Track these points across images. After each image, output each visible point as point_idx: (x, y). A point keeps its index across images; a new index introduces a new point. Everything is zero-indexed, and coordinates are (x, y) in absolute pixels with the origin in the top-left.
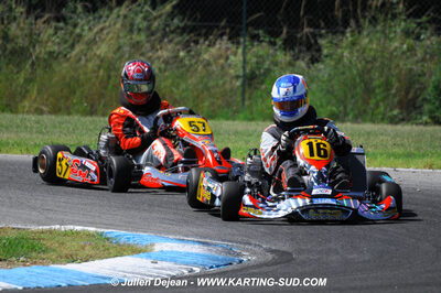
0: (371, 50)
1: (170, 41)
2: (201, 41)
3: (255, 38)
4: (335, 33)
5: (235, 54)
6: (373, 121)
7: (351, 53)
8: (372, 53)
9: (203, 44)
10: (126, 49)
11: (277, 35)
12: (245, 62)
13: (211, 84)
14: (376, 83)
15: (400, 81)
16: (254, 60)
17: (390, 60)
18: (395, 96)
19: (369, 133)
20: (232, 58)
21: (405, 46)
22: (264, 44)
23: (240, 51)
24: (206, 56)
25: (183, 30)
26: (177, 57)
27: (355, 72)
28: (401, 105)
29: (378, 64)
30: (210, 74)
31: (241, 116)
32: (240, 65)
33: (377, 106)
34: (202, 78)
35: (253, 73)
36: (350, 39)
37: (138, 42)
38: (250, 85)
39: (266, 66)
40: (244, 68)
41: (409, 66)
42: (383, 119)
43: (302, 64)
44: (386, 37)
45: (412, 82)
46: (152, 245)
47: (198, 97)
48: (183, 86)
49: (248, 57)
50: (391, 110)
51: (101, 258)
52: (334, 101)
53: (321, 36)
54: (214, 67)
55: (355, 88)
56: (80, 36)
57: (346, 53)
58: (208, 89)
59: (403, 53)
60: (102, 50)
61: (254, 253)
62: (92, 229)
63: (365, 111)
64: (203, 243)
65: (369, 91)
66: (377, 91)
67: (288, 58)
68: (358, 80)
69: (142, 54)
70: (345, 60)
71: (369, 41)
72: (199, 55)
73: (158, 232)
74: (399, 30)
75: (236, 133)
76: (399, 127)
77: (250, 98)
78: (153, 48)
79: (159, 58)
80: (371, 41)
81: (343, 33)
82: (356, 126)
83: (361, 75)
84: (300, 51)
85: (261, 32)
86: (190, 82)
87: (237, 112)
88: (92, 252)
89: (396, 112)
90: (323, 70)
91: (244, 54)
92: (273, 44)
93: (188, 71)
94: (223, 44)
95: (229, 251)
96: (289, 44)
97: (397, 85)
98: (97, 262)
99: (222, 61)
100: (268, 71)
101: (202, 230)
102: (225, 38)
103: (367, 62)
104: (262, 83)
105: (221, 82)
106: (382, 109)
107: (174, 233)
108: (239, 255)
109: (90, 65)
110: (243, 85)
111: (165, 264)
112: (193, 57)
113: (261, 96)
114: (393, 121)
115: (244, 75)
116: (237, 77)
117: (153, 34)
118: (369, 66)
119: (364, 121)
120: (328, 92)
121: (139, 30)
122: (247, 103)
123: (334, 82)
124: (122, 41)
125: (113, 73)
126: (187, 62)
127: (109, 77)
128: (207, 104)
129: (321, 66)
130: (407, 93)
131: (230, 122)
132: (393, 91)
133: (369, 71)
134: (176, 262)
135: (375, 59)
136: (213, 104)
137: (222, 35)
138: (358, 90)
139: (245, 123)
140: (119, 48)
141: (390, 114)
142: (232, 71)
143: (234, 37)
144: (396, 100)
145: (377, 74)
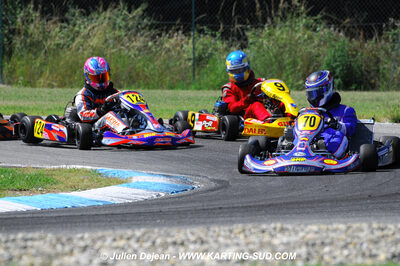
0: (282, 39)
1: (142, 35)
2: (164, 34)
3: (201, 31)
4: (257, 28)
5: (187, 43)
7: (269, 41)
8: (283, 41)
9: (165, 37)
10: (111, 41)
11: (217, 29)
12: (194, 48)
13: (171, 64)
14: (287, 62)
15: (302, 60)
16: (201, 47)
17: (296, 45)
18: (299, 71)
20: (185, 46)
21: (306, 36)
22: (208, 36)
23: (191, 41)
24: (167, 45)
25: (151, 27)
26: (146, 46)
27: (271, 54)
29: (287, 49)
30: (170, 58)
31: (193, 87)
32: (191, 51)
33: (288, 78)
34: (165, 60)
35: (200, 56)
36: (268, 31)
37: (119, 37)
38: (198, 65)
39: (209, 51)
40: (194, 53)
41: (309, 50)
44: (293, 30)
45: (311, 61)
46: (131, 178)
47: (162, 73)
48: (152, 66)
49: (197, 45)
50: (298, 81)
51: (95, 187)
53: (247, 30)
54: (173, 53)
55: (272, 65)
56: (78, 32)
57: (265, 42)
58: (168, 68)
59: (305, 41)
60: (94, 42)
61: (203, 182)
62: (89, 167)
64: (167, 176)
65: (281, 68)
66: (287, 68)
67: (225, 46)
68: (274, 60)
69: (122, 45)
70: (265, 46)
71: (281, 33)
72: (162, 44)
73: (135, 169)
74: (301, 25)
75: (189, 99)
77: (198, 74)
78: (130, 40)
79: (133, 47)
80: (282, 33)
81: (263, 28)
83: (276, 57)
84: (233, 41)
85: (205, 28)
86: (156, 63)
87: (189, 84)
88: (89, 184)
89: (301, 82)
90: (250, 53)
91: (194, 43)
92: (214, 36)
93: (155, 55)
94: (178, 37)
95: (185, 181)
96: (225, 36)
97: (301, 63)
98: (92, 190)
99: (178, 48)
100: (211, 55)
102: (180, 32)
103: (280, 48)
104: (207, 63)
105: (178, 63)
106: (291, 80)
107: (146, 169)
108: (192, 183)
109: (86, 52)
110: (193, 65)
111: (140, 191)
112: (158, 46)
113: (206, 73)
114: (299, 88)
115: (194, 58)
116: (189, 59)
117: (129, 30)
118: (282, 50)
121: (120, 28)
122: (197, 77)
123: (257, 62)
124: (108, 36)
126: (154, 50)
128: (168, 78)
129: (248, 51)
130: (308, 68)
131: (185, 92)
132: (299, 67)
133: (282, 54)
134: (148, 190)
135: (285, 46)
136: (172, 78)
137: (177, 30)
138: (275, 67)
139: (195, 91)
140: (106, 41)
141: (296, 84)
142: (185, 55)
143: (186, 32)
144: (300, 74)
145: (287, 56)
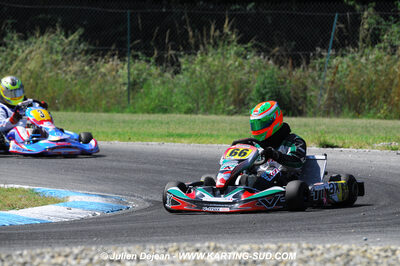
0: (214, 66)
1: (78, 60)
2: (100, 59)
3: (136, 57)
4: (189, 54)
5: (122, 68)
6: (216, 114)
7: (201, 68)
8: (215, 68)
9: (101, 61)
10: (48, 65)
11: (151, 55)
12: (129, 73)
13: (107, 88)
14: (219, 88)
15: (234, 86)
16: (136, 72)
17: (227, 72)
18: (231, 96)
19: (213, 122)
20: (120, 71)
21: (237, 63)
22: (142, 62)
23: (126, 66)
24: (103, 70)
25: (87, 52)
26: (82, 70)
27: (204, 80)
28: (235, 102)
29: (219, 75)
30: (106, 82)
31: (128, 110)
32: (126, 76)
33: (219, 103)
34: (100, 85)
35: (135, 81)
36: (200, 58)
37: (56, 61)
38: (133, 89)
39: (144, 76)
40: (129, 78)
41: (240, 77)
42: (223, 113)
43: (168, 75)
44: (224, 57)
45: (242, 87)
46: (68, 197)
47: (98, 97)
48: (87, 90)
49: (132, 70)
50: (229, 106)
51: (33, 206)
52: (190, 100)
53: (181, 56)
54: (108, 78)
55: (204, 90)
56: (16, 56)
57: (198, 68)
58: (103, 91)
59: (236, 68)
60: (32, 65)
61: (137, 202)
62: (26, 187)
63: (211, 107)
64: (103, 196)
65: (213, 93)
66: (219, 93)
67: (159, 71)
68: (206, 86)
69: (59, 69)
70: (197, 73)
71: (213, 59)
72: (98, 69)
73: (72, 189)
74: (232, 52)
75: (124, 122)
76: (233, 117)
77: (133, 98)
78: (67, 64)
80: (214, 60)
81: (196, 54)
82: (205, 117)
83: (208, 82)
84: (167, 67)
85: (139, 53)
86: (92, 87)
87: (124, 108)
88: (27, 203)
89: (232, 107)
90: (183, 78)
91: (129, 68)
92: (148, 61)
93: (91, 79)
94: (114, 63)
95: (120, 201)
96: (159, 61)
97: (232, 89)
98: (30, 209)
99: (114, 73)
100: (145, 80)
101: (101, 187)
102: (116, 57)
103: (212, 74)
104: (142, 88)
105: (113, 87)
106: (222, 105)
107: (84, 189)
108: (127, 203)
109: (24, 76)
110: (129, 89)
111: (77, 210)
112: (94, 70)
113: (141, 97)
114: (230, 113)
115: (129, 83)
116: (124, 84)
117: (66, 54)
118: (214, 76)
119: (211, 113)
120: (186, 94)
121: (57, 52)
122: (131, 101)
123: (190, 87)
124: (45, 60)
125: (39, 82)
126: (90, 74)
127: (37, 84)
128: (104, 102)
129: (181, 76)
130: (239, 94)
131: (120, 115)
132: (230, 93)
133: (214, 80)
134: (84, 209)
135: (217, 72)
136: (108, 102)
137: (113, 55)
138: (207, 93)
139: (130, 115)
140: (43, 65)
141: (227, 109)
142: (121, 80)
143: (122, 57)
144: (232, 99)
145: (218, 82)
